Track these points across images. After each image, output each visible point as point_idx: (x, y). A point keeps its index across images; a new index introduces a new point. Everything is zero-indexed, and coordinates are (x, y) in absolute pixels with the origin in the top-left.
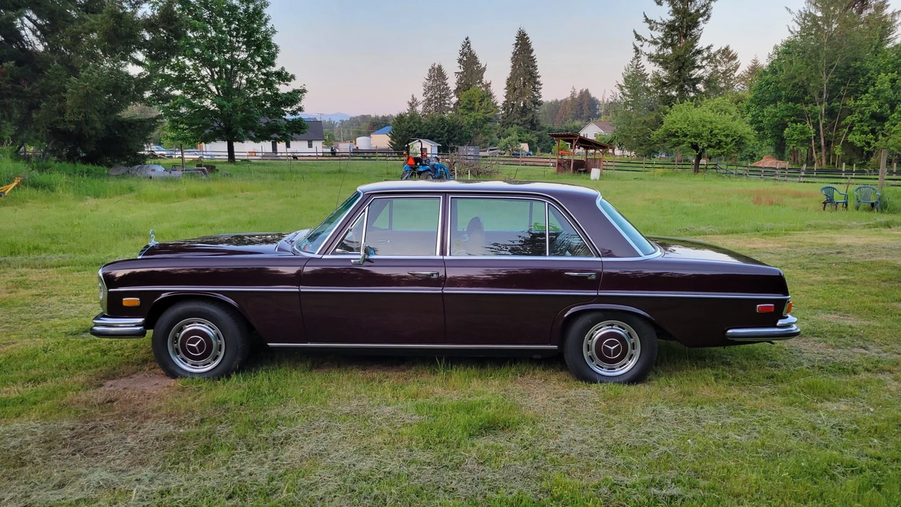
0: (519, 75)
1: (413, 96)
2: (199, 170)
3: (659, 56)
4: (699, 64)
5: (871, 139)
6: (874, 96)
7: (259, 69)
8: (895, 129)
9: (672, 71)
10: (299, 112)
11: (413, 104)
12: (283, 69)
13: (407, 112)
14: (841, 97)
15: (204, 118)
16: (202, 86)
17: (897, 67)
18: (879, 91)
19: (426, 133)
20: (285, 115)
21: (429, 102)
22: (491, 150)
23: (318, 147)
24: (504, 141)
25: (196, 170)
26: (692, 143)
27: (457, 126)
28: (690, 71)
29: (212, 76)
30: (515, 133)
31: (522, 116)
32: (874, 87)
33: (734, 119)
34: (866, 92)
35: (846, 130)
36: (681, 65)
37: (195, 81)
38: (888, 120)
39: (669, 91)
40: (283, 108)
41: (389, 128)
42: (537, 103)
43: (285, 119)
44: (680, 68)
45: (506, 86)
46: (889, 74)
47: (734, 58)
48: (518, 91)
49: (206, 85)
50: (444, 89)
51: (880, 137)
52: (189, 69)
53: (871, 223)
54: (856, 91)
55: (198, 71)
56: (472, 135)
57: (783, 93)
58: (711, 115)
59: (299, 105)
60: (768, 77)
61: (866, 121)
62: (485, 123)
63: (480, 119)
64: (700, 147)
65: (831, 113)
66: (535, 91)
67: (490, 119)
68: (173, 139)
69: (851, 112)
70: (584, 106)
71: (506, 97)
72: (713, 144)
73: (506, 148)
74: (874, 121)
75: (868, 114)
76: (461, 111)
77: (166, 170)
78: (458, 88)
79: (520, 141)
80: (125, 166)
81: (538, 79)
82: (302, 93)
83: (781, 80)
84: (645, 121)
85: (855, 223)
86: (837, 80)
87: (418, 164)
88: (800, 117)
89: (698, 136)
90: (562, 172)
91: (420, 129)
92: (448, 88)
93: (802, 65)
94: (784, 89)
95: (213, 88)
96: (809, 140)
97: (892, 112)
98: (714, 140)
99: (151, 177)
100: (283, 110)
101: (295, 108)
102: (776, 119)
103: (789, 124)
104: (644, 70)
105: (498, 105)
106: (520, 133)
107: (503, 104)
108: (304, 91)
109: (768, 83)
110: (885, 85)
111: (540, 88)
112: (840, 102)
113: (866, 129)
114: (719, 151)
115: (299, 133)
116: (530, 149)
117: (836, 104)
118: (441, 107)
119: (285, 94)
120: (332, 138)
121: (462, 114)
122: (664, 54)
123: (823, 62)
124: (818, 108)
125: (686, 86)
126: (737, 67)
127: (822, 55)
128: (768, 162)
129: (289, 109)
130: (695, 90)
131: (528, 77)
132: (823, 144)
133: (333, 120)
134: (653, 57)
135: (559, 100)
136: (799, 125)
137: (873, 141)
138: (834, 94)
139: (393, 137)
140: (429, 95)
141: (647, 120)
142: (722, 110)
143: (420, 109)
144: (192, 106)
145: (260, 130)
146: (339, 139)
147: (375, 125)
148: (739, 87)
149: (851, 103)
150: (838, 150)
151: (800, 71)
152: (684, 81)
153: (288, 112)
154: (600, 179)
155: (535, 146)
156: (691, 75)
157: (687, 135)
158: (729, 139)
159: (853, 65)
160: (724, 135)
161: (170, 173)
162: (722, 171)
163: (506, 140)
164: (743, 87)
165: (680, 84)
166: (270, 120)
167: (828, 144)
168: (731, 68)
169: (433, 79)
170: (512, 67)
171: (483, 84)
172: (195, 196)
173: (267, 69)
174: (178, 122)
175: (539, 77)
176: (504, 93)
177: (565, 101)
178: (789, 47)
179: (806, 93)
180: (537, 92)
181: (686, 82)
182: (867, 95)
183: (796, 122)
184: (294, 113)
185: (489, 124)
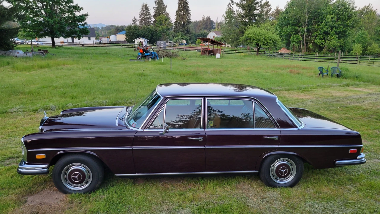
0: (181, 10)
1: (134, 17)
2: (40, 53)
3: (241, 4)
4: (257, 8)
5: (323, 42)
6: (325, 24)
7: (66, 4)
8: (332, 38)
9: (246, 11)
10: (85, 25)
11: (135, 21)
12: (77, 4)
13: (132, 24)
14: (312, 24)
15: (40, 27)
16: (38, 11)
17: (334, 12)
18: (327, 22)
19: (141, 34)
20: (79, 26)
21: (142, 20)
22: (170, 42)
23: (93, 40)
24: (175, 39)
25: (38, 53)
26: (256, 43)
27: (155, 32)
28: (253, 11)
29: (43, 7)
30: (180, 35)
31: (183, 28)
32: (325, 20)
33: (273, 33)
34: (322, 22)
35: (314, 38)
36: (250, 9)
37: (34, 9)
38: (330, 34)
39: (245, 20)
40: (77, 23)
41: (125, 32)
42: (189, 22)
43: (79, 28)
44: (249, 10)
45: (176, 14)
46: (331, 15)
47: (269, 6)
48: (181, 17)
49: (40, 11)
50: (148, 15)
51: (327, 41)
52: (31, 3)
53: (341, 84)
54: (318, 22)
55: (36, 4)
56: (161, 36)
57: (290, 22)
58: (264, 31)
59: (85, 21)
60: (285, 15)
61: (322, 34)
62: (167, 30)
63: (165, 29)
64: (260, 45)
65: (308, 31)
66: (188, 17)
67: (169, 29)
68: (25, 36)
69: (316, 31)
70: (208, 24)
71: (176, 19)
72: (265, 43)
73: (176, 42)
74: (325, 35)
75: (322, 32)
76: (157, 25)
77: (24, 53)
78: (155, 15)
79: (182, 39)
80: (4, 51)
81: (189, 12)
82: (86, 16)
83: (290, 16)
84: (235, 32)
85: (335, 84)
86: (311, 17)
87: (145, 52)
88: (297, 32)
89: (259, 40)
90: (204, 55)
91: (139, 32)
92: (150, 14)
93: (298, 11)
94: (291, 20)
95: (44, 12)
96: (300, 41)
97: (332, 31)
98: (265, 42)
99: (17, 56)
100: (78, 24)
101: (83, 23)
102: (287, 33)
103: (292, 35)
104: (233, 9)
105: (172, 22)
106: (182, 35)
107: (175, 22)
108: (87, 15)
109: (284, 18)
110: (330, 20)
111: (190, 16)
112: (312, 26)
113: (322, 38)
114: (267, 46)
115: (85, 34)
116: (186, 42)
117: (310, 27)
118: (147, 23)
119: (78, 16)
120: (98, 35)
121: (157, 26)
122: (243, 3)
123: (306, 9)
124: (304, 28)
125: (252, 18)
126: (270, 9)
127: (306, 7)
128: (284, 51)
129: (80, 23)
130: (255, 19)
131: (185, 11)
132: (305, 43)
133: (98, 26)
134: (238, 5)
135: (198, 21)
136: (296, 36)
137: (324, 43)
138: (310, 23)
139: (127, 36)
140: (142, 17)
141: (236, 31)
142: (268, 29)
143: (138, 23)
144: (33, 21)
145: (67, 33)
146: (101, 36)
147: (118, 30)
148: (271, 18)
149: (316, 27)
150: (311, 46)
151: (297, 13)
152: (251, 15)
153: (80, 24)
154: (220, 58)
155: (188, 41)
156: (254, 13)
157: (254, 39)
158: (271, 42)
159: (317, 11)
160: (269, 40)
161: (27, 54)
162: (267, 54)
163: (176, 38)
164: (273, 18)
165: (249, 16)
166: (71, 28)
167: (307, 43)
168: (268, 10)
169: (143, 10)
170: (179, 6)
171: (165, 13)
172: (41, 67)
173: (69, 4)
174: (27, 28)
175: (190, 11)
176: (175, 17)
177: (200, 22)
178: (293, 3)
179: (299, 22)
180: (189, 17)
181: (252, 16)
182: (322, 24)
183: (295, 34)
184: (83, 25)
185: (169, 31)
